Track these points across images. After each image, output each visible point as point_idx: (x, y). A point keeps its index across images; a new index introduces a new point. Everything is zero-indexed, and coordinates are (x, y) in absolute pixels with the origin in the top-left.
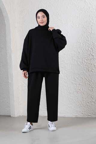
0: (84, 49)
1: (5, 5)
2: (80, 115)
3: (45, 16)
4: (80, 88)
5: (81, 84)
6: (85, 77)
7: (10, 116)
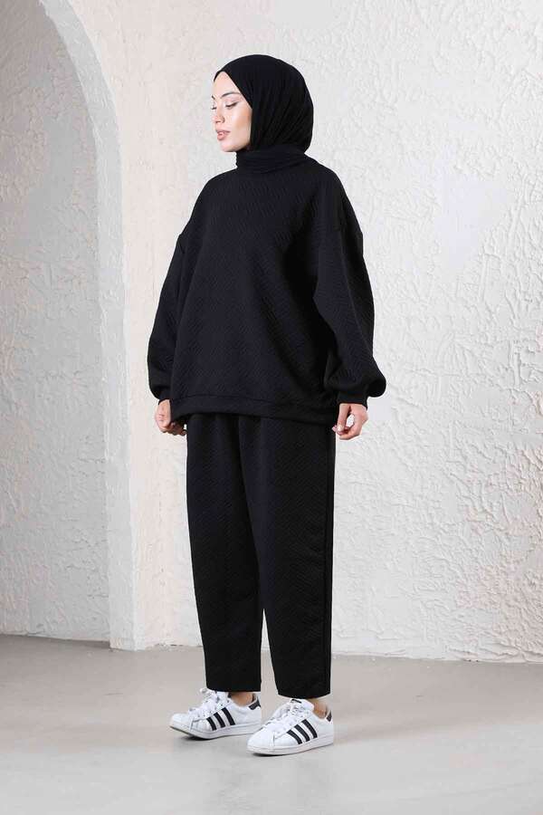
0: (515, 296)
2: (488, 651)
4: (491, 507)
5: (493, 480)
6: (520, 448)
7: (105, 645)
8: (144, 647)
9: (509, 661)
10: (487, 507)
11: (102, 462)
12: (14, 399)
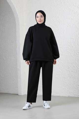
0: (76, 44)
1: (16, 8)
2: (72, 95)
3: (43, 16)
4: (72, 74)
5: (73, 71)
6: (77, 66)
7: (18, 94)
8: (23, 95)
9: (75, 96)
10: (72, 75)
11: (17, 68)
12: (5, 59)
